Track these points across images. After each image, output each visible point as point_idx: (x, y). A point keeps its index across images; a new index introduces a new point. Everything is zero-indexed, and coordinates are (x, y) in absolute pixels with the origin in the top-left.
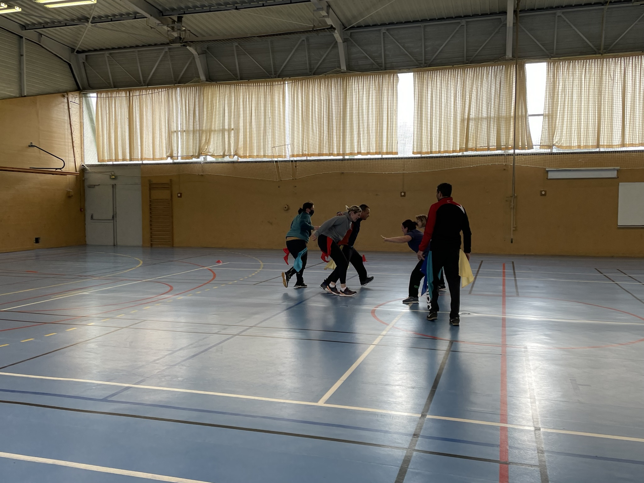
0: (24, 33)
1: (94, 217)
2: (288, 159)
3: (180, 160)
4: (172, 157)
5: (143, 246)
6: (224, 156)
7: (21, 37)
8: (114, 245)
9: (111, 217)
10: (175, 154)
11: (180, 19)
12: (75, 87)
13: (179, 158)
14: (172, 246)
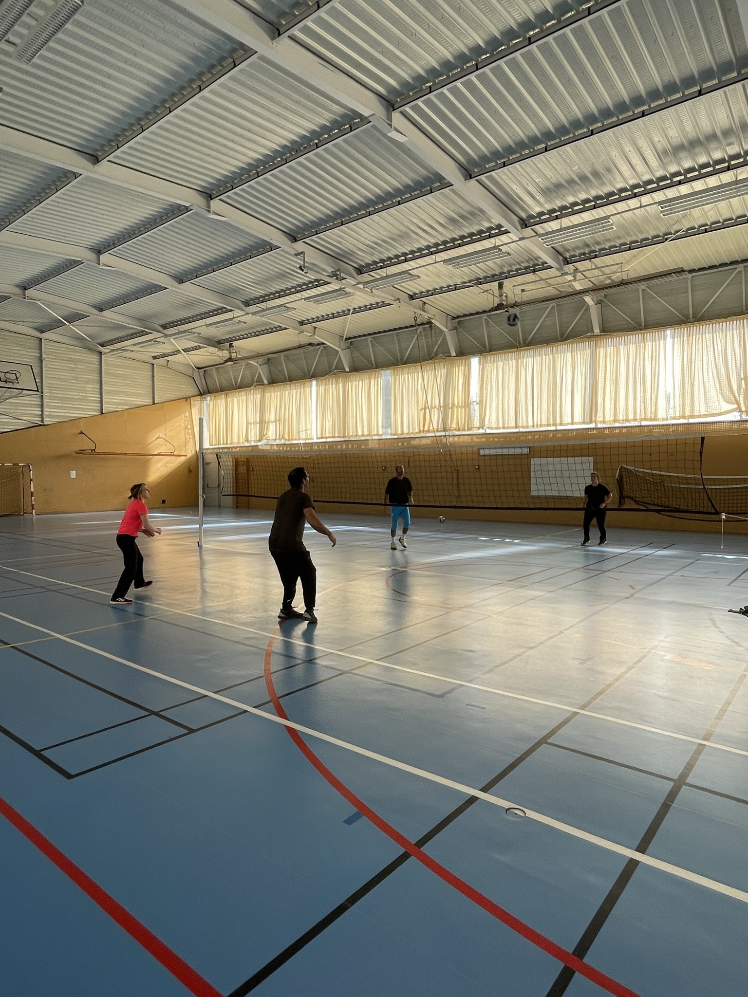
0: (155, 361)
1: (209, 486)
2: (315, 440)
3: (253, 444)
4: (247, 441)
5: (233, 507)
6: (275, 440)
7: (153, 364)
8: (219, 506)
9: (217, 486)
10: (250, 439)
11: (231, 345)
12: (199, 393)
13: (252, 442)
14: (248, 508)
